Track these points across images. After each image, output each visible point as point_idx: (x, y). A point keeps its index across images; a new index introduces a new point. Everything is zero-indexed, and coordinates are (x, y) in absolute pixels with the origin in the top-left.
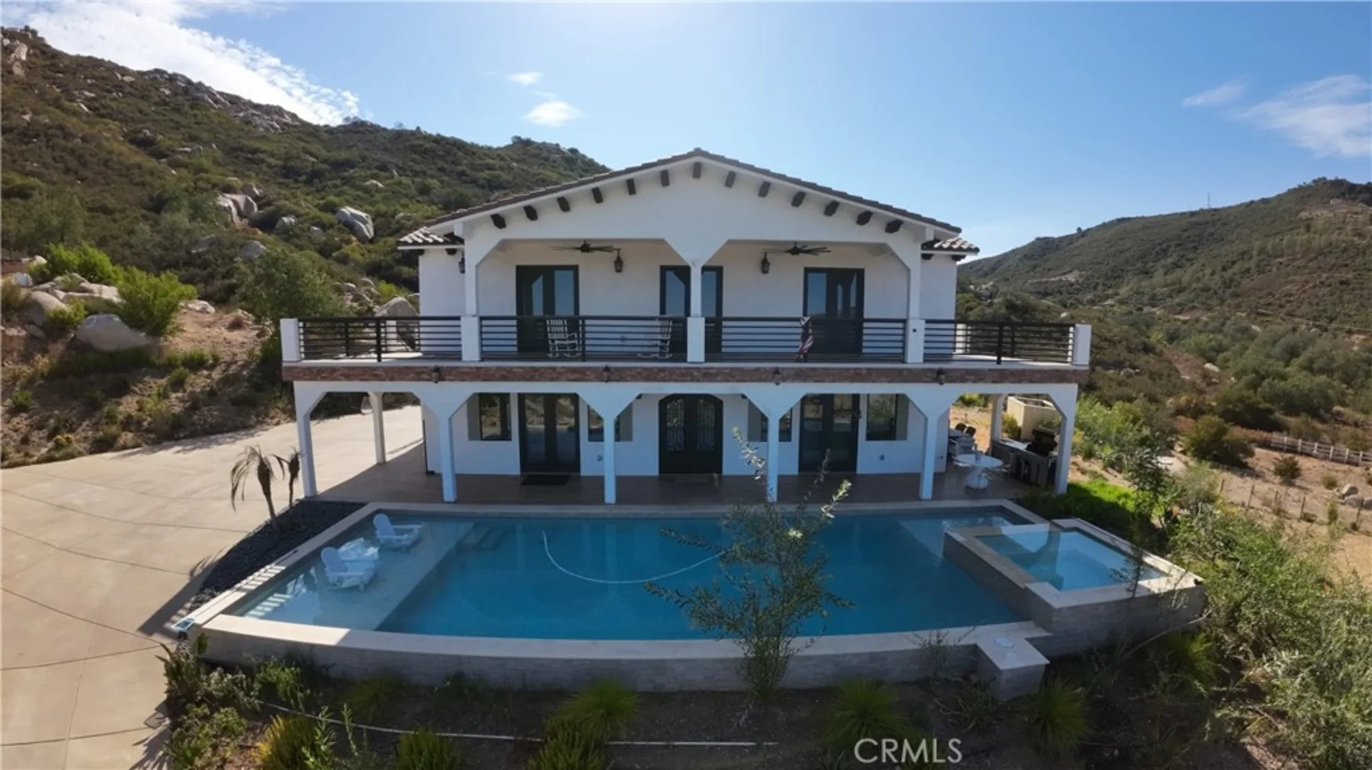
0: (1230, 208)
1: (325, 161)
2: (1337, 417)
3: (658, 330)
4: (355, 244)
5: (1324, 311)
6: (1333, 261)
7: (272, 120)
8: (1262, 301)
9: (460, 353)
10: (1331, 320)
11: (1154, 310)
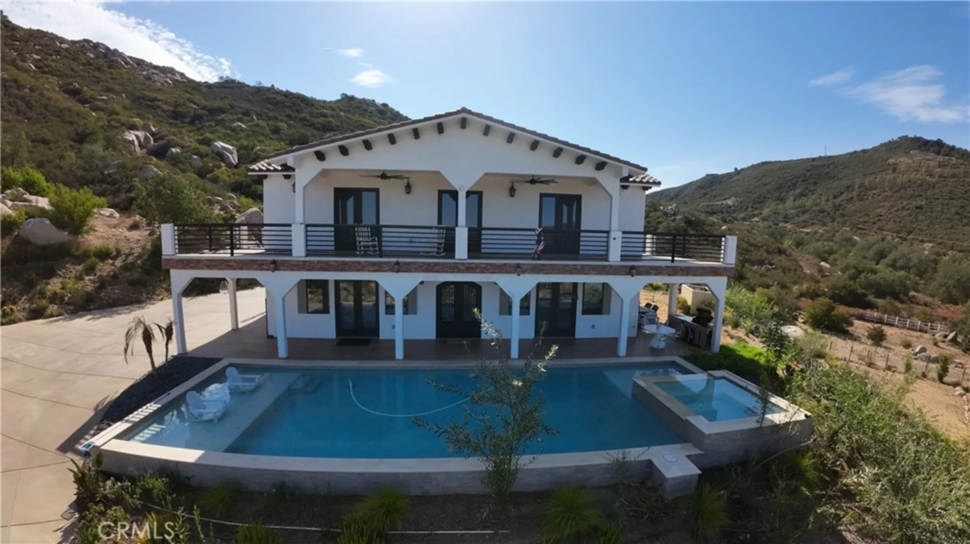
0: (840, 156)
1: (204, 108)
2: (912, 300)
3: (436, 236)
4: (223, 168)
5: (905, 227)
6: (912, 193)
7: (167, 77)
8: (861, 220)
9: (291, 250)
10: (909, 233)
11: (787, 225)
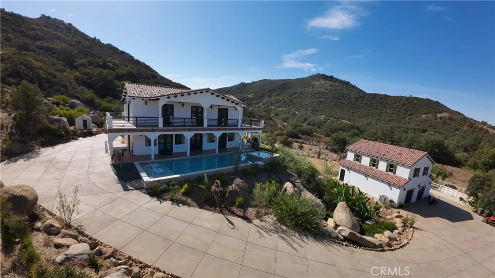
2: (315, 136)
5: (315, 109)
6: (319, 96)
8: (299, 106)
10: (316, 111)
11: (272, 107)
